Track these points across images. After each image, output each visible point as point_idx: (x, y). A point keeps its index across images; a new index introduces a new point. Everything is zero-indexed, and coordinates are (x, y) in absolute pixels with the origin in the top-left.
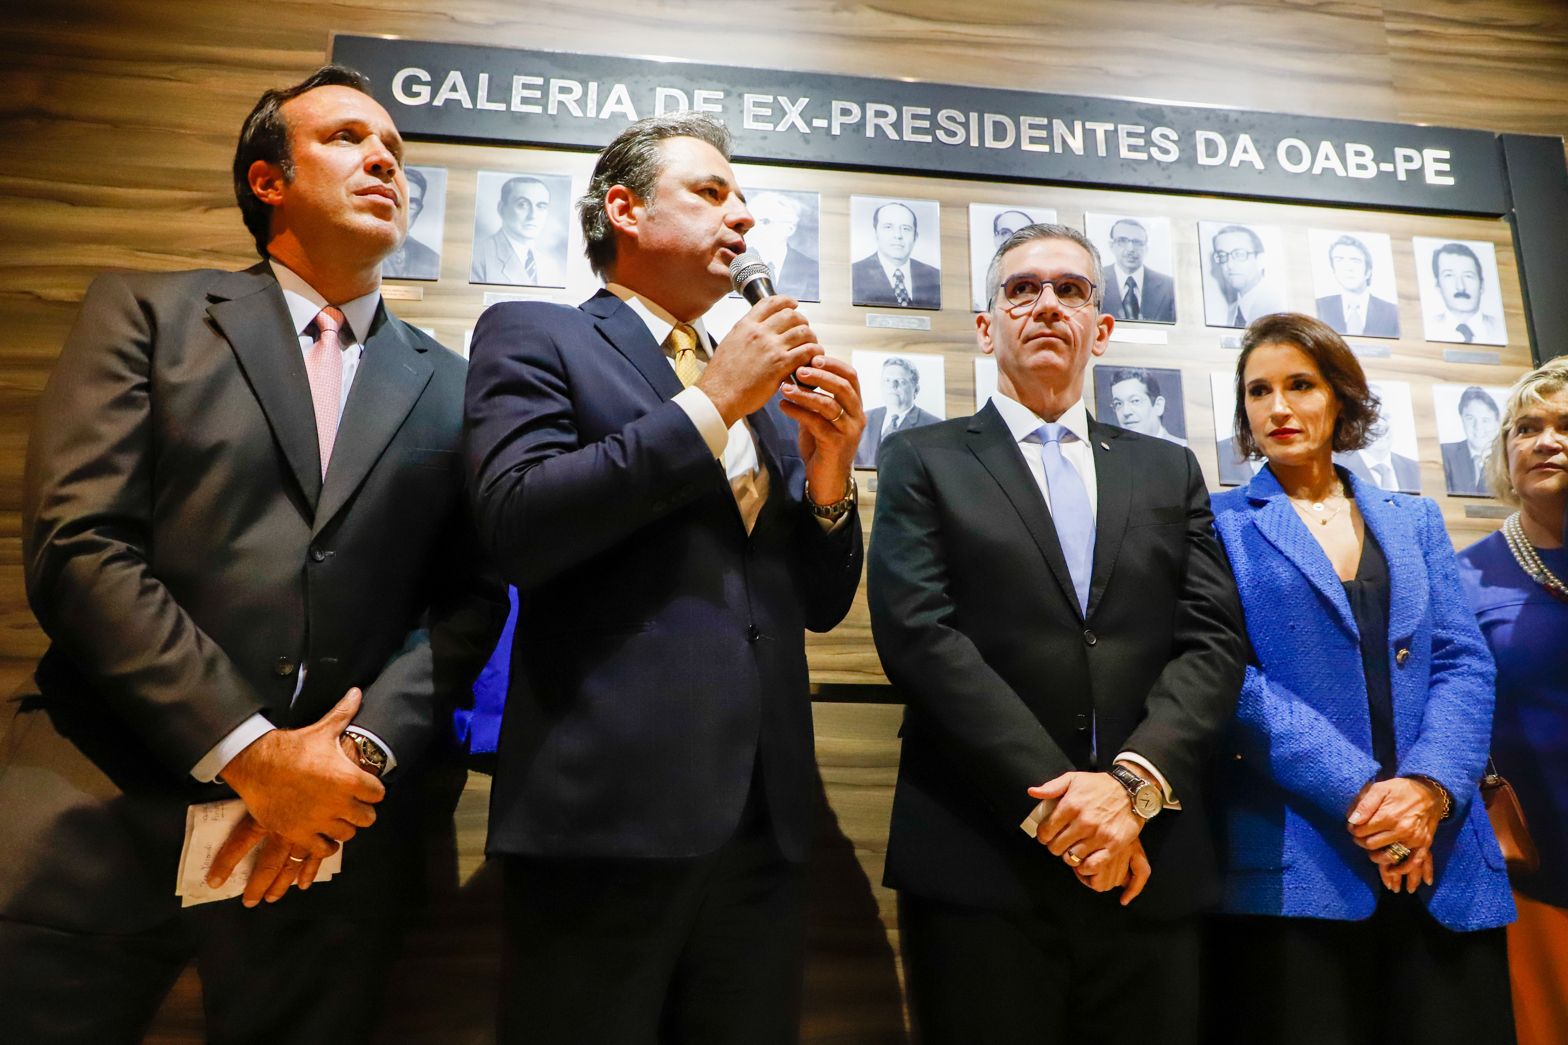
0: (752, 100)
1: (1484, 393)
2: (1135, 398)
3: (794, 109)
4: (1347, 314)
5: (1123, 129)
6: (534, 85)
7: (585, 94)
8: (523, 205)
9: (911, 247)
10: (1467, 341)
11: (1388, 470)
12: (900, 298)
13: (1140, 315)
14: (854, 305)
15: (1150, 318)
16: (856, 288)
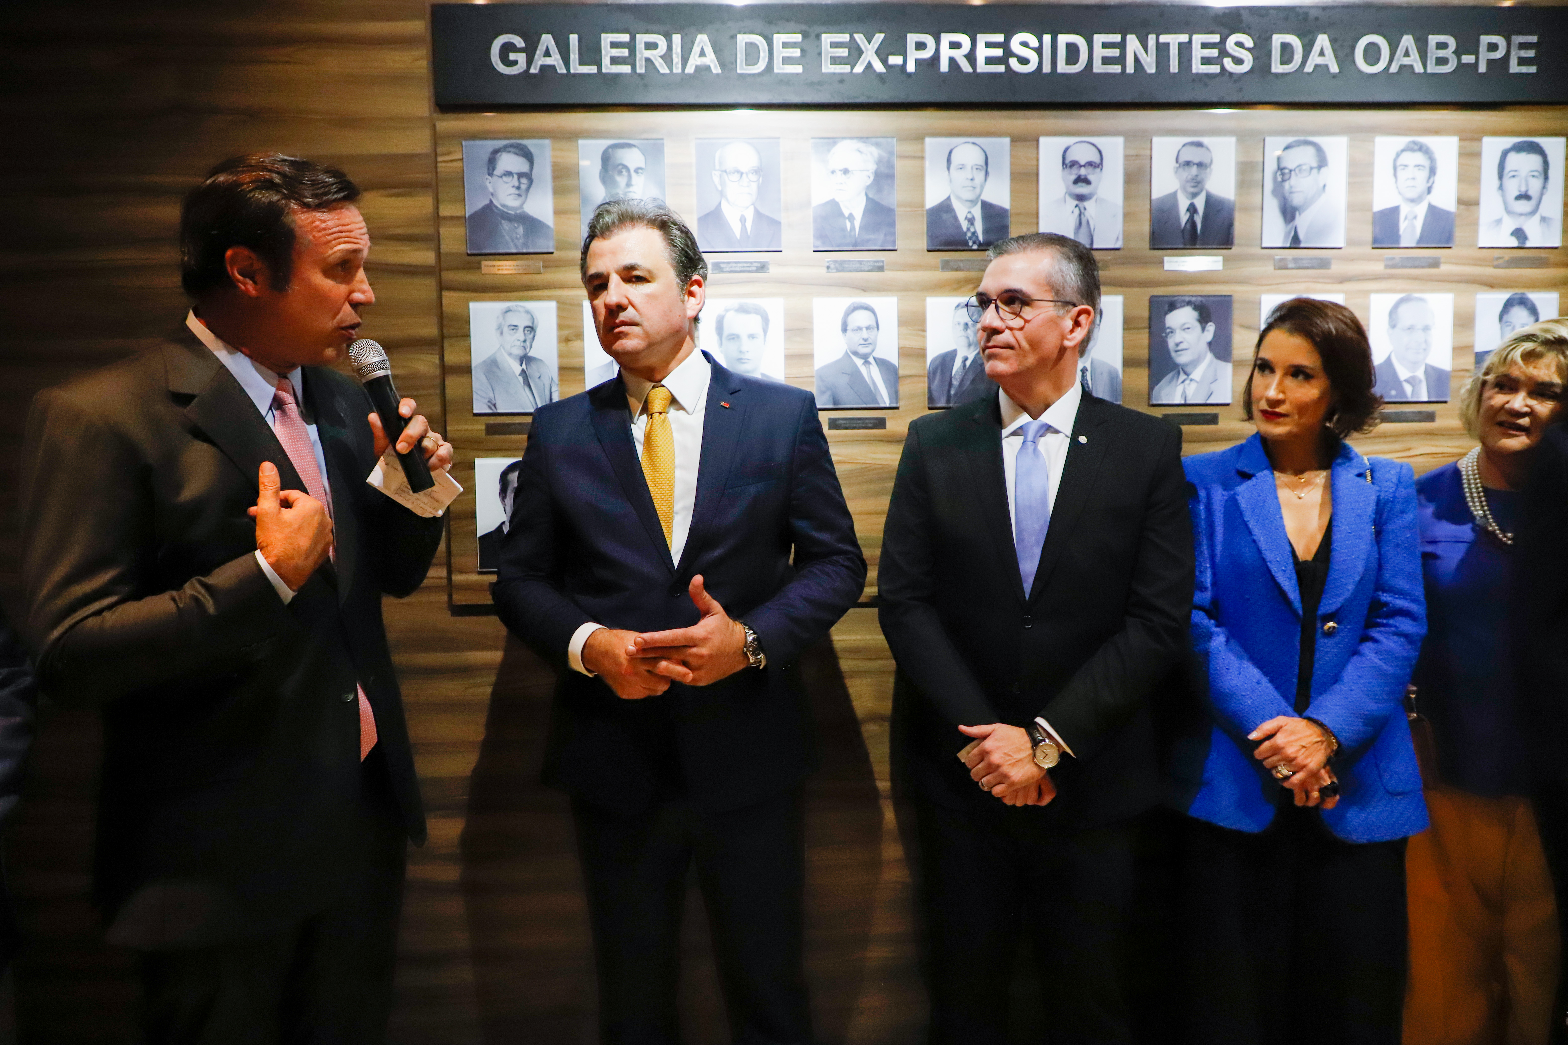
0: (829, 41)
1: (1527, 299)
2: (1187, 326)
3: (870, 47)
4: (1403, 225)
5: (1198, 39)
6: (620, 43)
7: (670, 48)
8: (622, 172)
9: (982, 187)
10: (1520, 245)
11: (1420, 381)
12: (971, 241)
13: (1198, 242)
14: (928, 251)
15: (1208, 244)
16: (930, 234)
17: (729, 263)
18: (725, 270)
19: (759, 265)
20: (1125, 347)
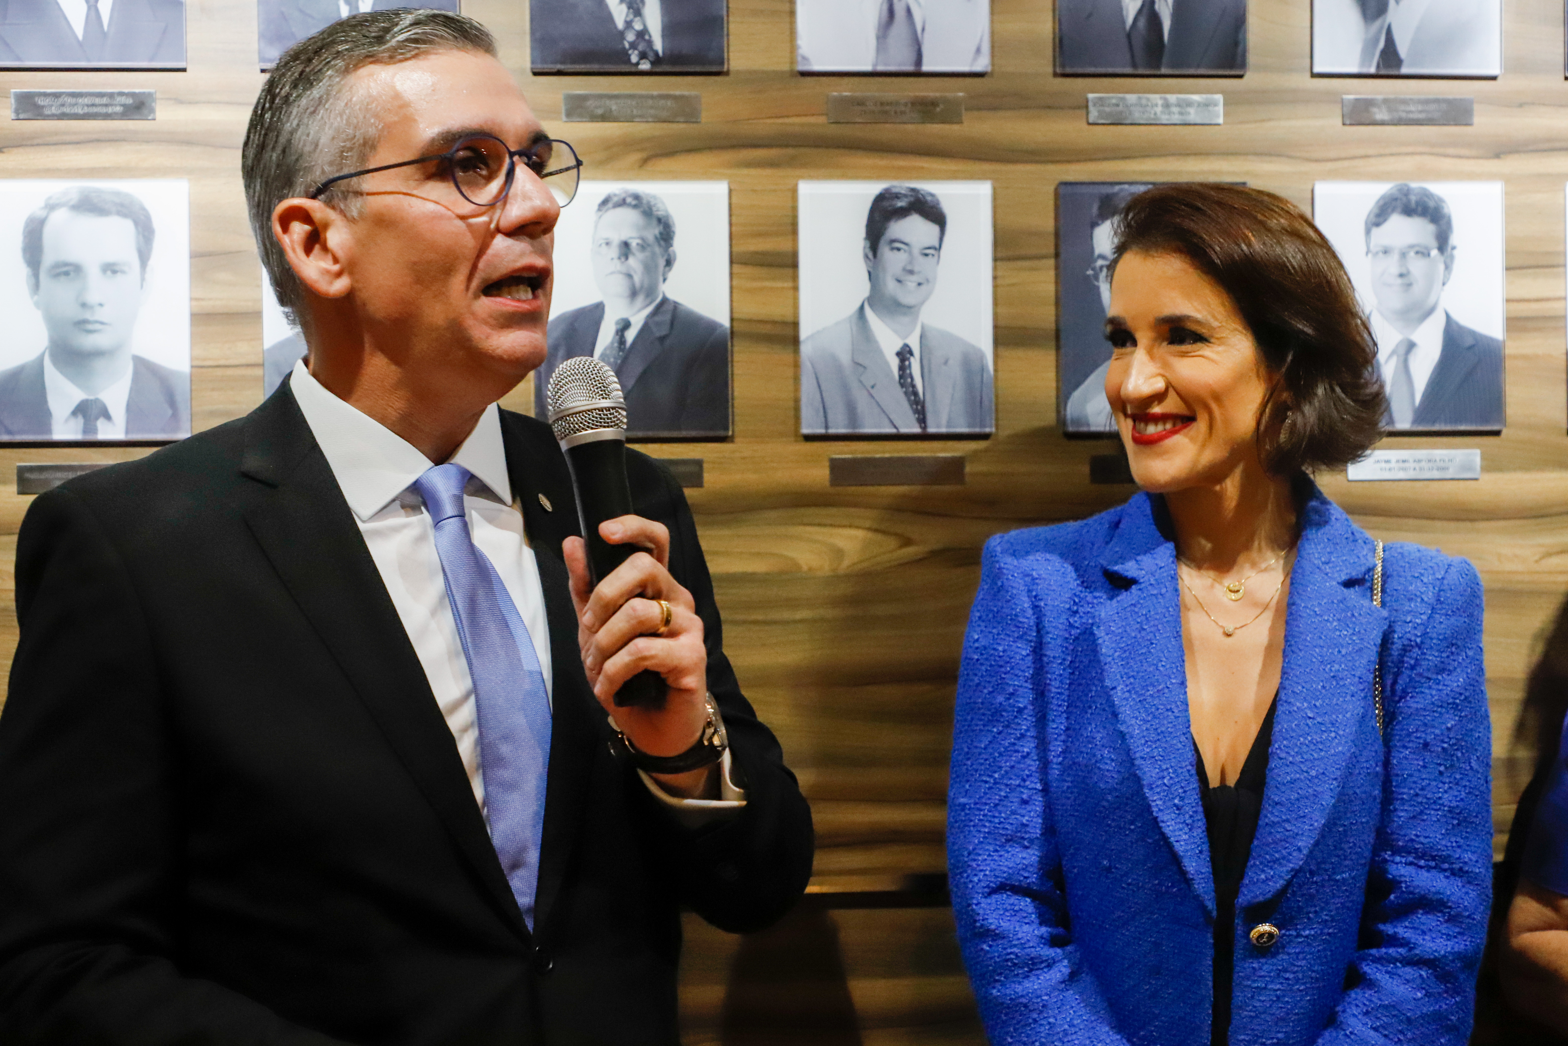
12: (636, 52)
13: (1165, 60)
14: (536, 74)
15: (1189, 66)
16: (538, 35)
17: (56, 95)
18: (47, 112)
19: (129, 101)
20: (996, 303)
